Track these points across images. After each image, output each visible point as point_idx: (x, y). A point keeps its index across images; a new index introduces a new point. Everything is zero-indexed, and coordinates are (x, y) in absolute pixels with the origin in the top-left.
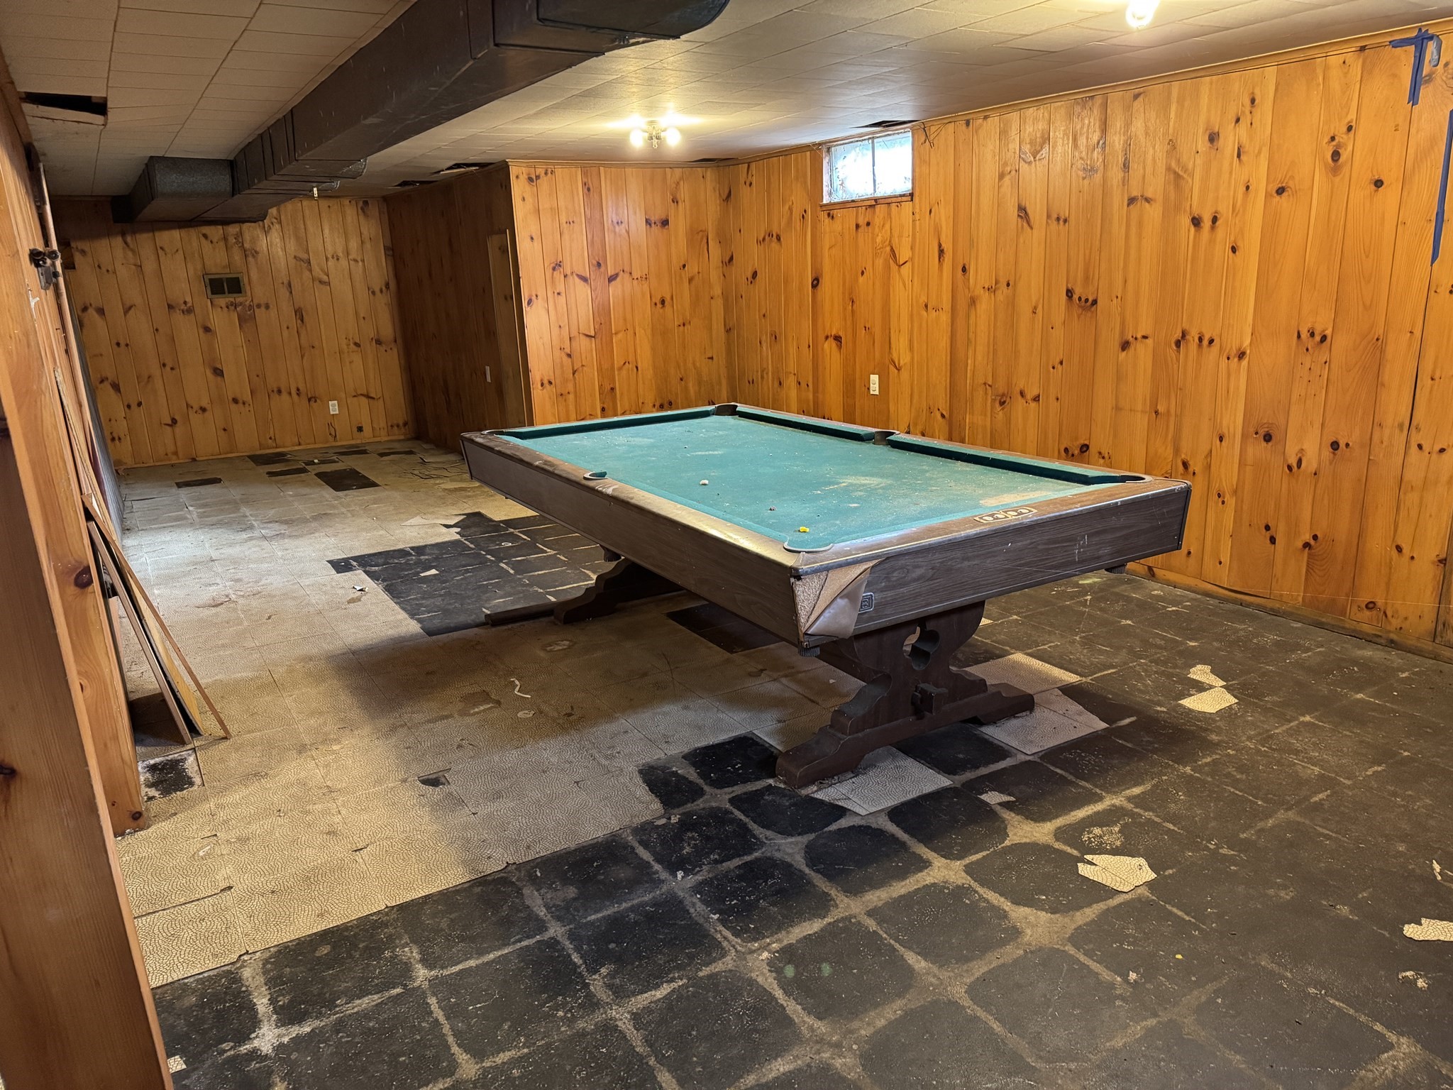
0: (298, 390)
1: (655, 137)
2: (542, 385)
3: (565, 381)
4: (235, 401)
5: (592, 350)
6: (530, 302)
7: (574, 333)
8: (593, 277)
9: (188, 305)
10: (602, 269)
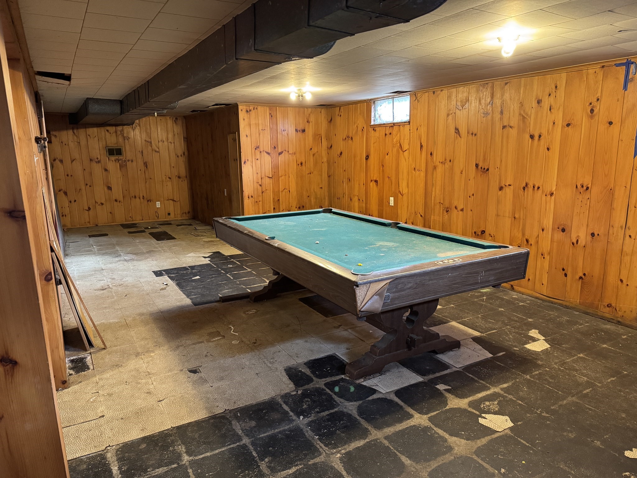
0: (143, 196)
1: (301, 96)
2: (249, 197)
3: (258, 196)
4: (116, 201)
5: (270, 183)
6: (245, 163)
7: (263, 176)
8: (272, 153)
9: (99, 159)
10: (276, 149)
